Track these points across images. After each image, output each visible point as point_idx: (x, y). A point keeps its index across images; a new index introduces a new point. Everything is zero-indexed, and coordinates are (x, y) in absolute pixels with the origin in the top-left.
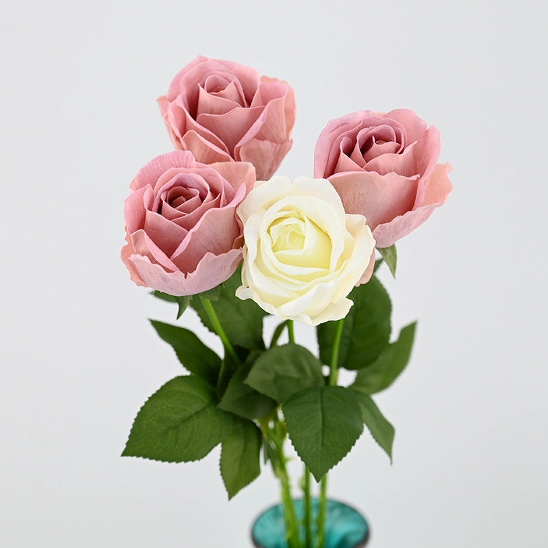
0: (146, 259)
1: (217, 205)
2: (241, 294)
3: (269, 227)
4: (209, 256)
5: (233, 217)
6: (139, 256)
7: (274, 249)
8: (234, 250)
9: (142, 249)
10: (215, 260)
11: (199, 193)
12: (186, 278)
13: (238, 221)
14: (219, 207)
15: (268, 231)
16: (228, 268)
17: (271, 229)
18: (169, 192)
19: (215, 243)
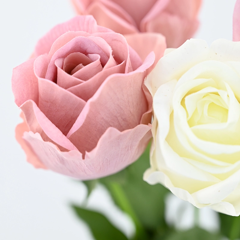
0: (38, 136)
1: (122, 71)
2: (149, 177)
3: (185, 97)
4: (111, 133)
5: (140, 89)
6: (31, 134)
7: (191, 123)
8: (141, 126)
9: (35, 125)
10: (119, 138)
11: (99, 57)
12: (83, 158)
13: (146, 93)
14: (124, 73)
15: (183, 102)
16: (135, 147)
17: (186, 98)
18: (66, 59)
19: (119, 118)
